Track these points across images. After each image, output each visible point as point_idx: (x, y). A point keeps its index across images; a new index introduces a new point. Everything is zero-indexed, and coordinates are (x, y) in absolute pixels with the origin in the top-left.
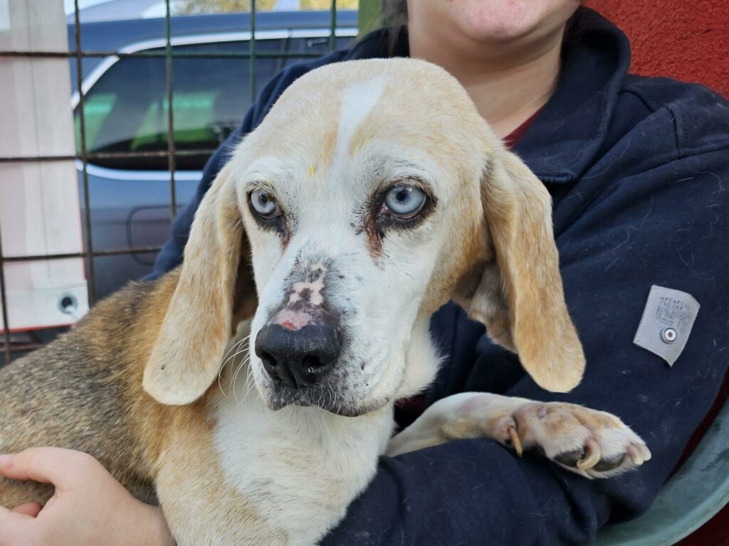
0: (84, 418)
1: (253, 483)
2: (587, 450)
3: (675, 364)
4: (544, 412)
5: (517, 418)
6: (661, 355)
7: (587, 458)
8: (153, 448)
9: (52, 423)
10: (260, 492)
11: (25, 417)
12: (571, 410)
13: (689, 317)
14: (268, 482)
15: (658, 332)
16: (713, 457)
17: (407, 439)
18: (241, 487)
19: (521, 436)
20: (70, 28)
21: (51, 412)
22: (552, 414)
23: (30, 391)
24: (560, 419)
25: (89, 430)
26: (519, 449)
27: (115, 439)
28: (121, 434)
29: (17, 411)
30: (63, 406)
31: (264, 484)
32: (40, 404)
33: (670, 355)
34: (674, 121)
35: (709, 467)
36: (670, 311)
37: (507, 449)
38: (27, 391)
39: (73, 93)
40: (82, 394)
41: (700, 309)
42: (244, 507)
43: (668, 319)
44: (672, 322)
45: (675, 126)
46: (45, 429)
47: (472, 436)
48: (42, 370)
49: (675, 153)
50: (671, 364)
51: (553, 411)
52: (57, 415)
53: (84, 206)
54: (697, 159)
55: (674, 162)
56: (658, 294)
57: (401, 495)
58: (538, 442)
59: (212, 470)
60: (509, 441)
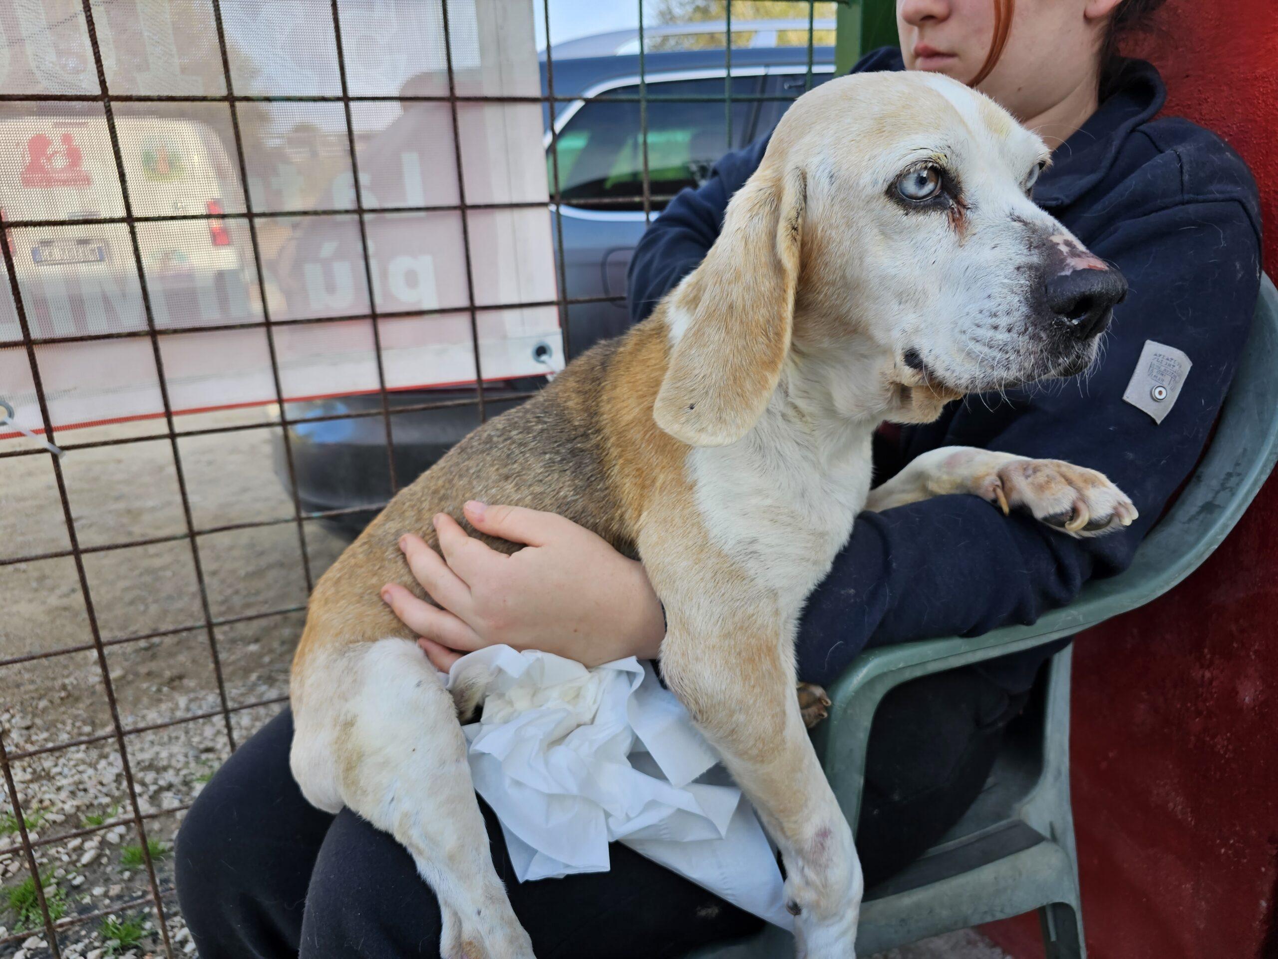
0: (568, 483)
1: (739, 542)
2: (1074, 512)
3: (1162, 422)
4: (1030, 472)
5: (1003, 478)
6: (1149, 413)
7: (1075, 521)
8: (636, 509)
9: (538, 489)
10: (747, 551)
11: (509, 481)
12: (1056, 469)
13: (1180, 376)
14: (754, 541)
15: (1148, 389)
16: (1194, 510)
17: (890, 493)
18: (726, 548)
19: (1007, 496)
20: (542, 65)
21: (535, 477)
22: (1039, 474)
23: (512, 456)
24: (1046, 479)
25: (573, 495)
26: (1006, 509)
27: (599, 502)
28: (604, 498)
29: (500, 475)
30: (547, 471)
31: (751, 543)
32: (523, 469)
33: (1158, 413)
34: (1181, 167)
35: (1190, 520)
36: (1163, 368)
37: (993, 506)
38: (508, 456)
39: (545, 132)
40: (563, 460)
41: (1192, 367)
42: (731, 568)
43: (1159, 376)
44: (1163, 380)
45: (1182, 172)
46: (530, 494)
47: (958, 492)
48: (521, 433)
49: (1178, 198)
50: (1159, 422)
51: (1039, 471)
52: (541, 481)
53: (557, 247)
54: (1200, 206)
55: (1177, 208)
56: (1151, 348)
57: (886, 551)
58: (1025, 502)
59: (695, 531)
60: (995, 501)
